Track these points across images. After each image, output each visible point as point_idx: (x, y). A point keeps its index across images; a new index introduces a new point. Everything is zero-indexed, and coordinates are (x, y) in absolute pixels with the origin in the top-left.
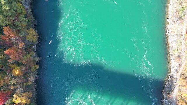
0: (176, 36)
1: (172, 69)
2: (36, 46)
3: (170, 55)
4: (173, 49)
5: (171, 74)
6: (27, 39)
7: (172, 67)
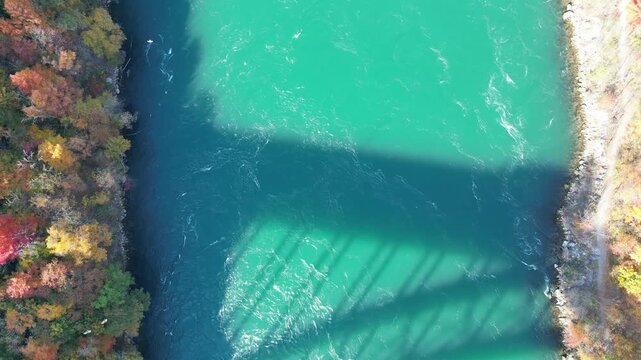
0: (597, 20)
1: (588, 137)
2: (119, 76)
3: (580, 90)
4: (588, 69)
5: (586, 154)
6: (87, 42)
7: (587, 132)
